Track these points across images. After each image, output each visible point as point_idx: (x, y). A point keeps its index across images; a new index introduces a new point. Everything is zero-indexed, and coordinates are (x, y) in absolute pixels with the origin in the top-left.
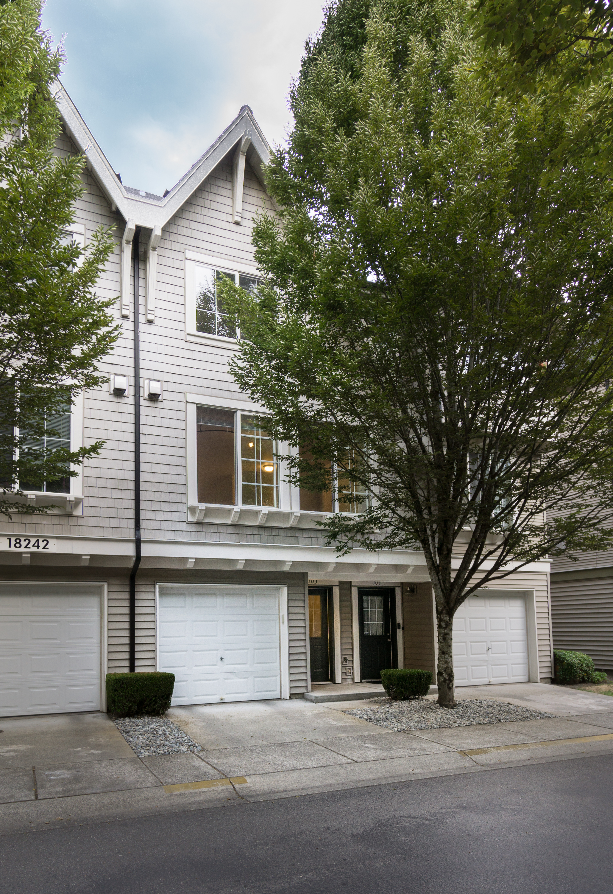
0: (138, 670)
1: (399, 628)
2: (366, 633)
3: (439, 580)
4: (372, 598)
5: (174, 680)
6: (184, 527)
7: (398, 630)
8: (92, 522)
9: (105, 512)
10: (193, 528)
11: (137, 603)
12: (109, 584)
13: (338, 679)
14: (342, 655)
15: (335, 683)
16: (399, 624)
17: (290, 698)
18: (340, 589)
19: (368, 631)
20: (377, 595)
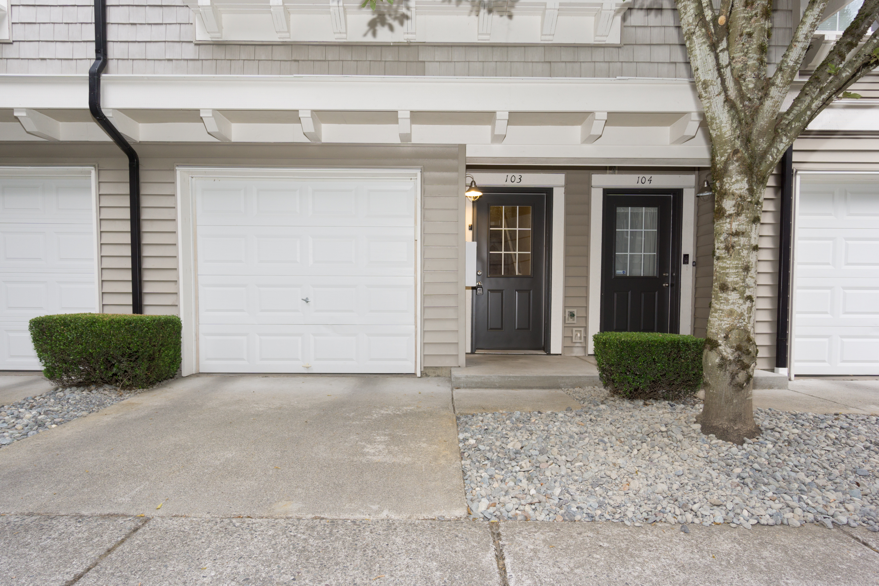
0: (150, 312)
1: (686, 262)
2: (619, 272)
3: (719, 68)
4: (636, 210)
5: (180, 327)
6: (190, 51)
7: (684, 267)
8: (27, 50)
9: (46, 33)
10: (206, 53)
11: (145, 202)
12: (99, 171)
13: (556, 346)
14: (565, 307)
15: (549, 354)
16: (686, 256)
17: (424, 374)
18: (567, 193)
19: (625, 268)
20: (647, 205)
